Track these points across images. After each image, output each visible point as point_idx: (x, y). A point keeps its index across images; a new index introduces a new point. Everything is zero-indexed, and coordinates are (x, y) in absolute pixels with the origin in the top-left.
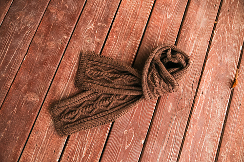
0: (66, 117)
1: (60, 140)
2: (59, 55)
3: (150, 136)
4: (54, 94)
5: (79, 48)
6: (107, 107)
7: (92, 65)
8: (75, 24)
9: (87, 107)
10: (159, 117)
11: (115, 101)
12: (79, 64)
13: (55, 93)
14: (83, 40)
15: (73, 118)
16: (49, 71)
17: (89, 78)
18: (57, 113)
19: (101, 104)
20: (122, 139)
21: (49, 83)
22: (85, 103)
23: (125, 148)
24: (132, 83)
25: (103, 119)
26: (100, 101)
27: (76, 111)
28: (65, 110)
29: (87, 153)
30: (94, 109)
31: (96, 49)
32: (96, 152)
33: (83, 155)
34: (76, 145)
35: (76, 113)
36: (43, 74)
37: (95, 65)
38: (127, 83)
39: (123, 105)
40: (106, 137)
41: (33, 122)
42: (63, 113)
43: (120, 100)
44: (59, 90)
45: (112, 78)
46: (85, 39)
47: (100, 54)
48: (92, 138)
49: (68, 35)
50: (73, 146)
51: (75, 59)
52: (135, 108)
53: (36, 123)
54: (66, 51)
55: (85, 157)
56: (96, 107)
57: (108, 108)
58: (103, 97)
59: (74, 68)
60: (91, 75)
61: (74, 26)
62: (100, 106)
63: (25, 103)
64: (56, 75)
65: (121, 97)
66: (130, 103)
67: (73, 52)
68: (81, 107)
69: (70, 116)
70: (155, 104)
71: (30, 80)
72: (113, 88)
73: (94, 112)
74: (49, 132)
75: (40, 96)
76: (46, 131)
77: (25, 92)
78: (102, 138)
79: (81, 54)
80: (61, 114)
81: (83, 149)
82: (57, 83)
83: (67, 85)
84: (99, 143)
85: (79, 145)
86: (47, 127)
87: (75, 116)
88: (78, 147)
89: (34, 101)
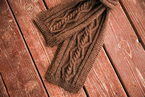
0: (67, 76)
1: (81, 95)
2: (19, 38)
3: (139, 32)
4: (44, 68)
5: (29, 19)
6: (89, 41)
7: (50, 22)
8: (8, 5)
9: (75, 54)
10: (132, 14)
11: (91, 31)
12: (40, 30)
13: (44, 67)
14: (25, 11)
15: (72, 72)
16: (24, 56)
17: (56, 33)
19: (83, 43)
20: (122, 53)
21: (33, 64)
22: (71, 53)
23: (130, 57)
24: (91, 8)
25: (94, 52)
26: (80, 42)
27: (69, 65)
28: (61, 72)
29: (108, 86)
30: (81, 51)
31: (41, 9)
32: (114, 79)
33: (107, 90)
34: (95, 88)
35: (71, 66)
36: (22, 62)
37: (52, 20)
38: (87, 11)
39: (99, 29)
40: (110, 62)
42: (62, 75)
43: (93, 27)
44: (44, 62)
45: (74, 18)
46: (26, 9)
47: (47, 8)
48: (101, 73)
49: (11, 18)
50: (93, 91)
51: (33, 30)
52: (109, 23)
54: (22, 30)
55: (109, 90)
56: (82, 49)
57: (91, 41)
58: (80, 37)
59: (40, 37)
60: (56, 29)
61: (9, 7)
62: (84, 45)
63: (31, 94)
64: (32, 54)
65: (92, 25)
66: (103, 23)
67: (27, 27)
68: (71, 59)
69: (69, 72)
70: (121, 7)
71: (17, 76)
72: (80, 24)
73: (83, 53)
75: (36, 79)
77: (23, 87)
78: (108, 66)
79: (34, 22)
80: (61, 77)
81: (102, 86)
82: (39, 59)
83: (47, 54)
84: (109, 71)
85: (97, 86)
86: (62, 95)
87: (72, 69)
88: (98, 88)
89: (35, 87)
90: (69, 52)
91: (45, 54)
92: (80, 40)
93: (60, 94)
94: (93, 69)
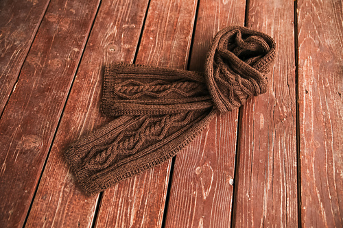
0: (92, 162)
1: (87, 203)
2: (69, 75)
3: (240, 170)
4: (67, 131)
5: (100, 60)
6: (159, 135)
7: (123, 79)
8: (88, 32)
9: (125, 140)
10: (248, 139)
11: (170, 123)
12: (103, 81)
13: (69, 129)
14: (104, 50)
15: (105, 162)
16: (56, 100)
17: (121, 98)
18: (76, 159)
19: (148, 132)
20: (195, 182)
21: (58, 117)
22: (121, 136)
23: (202, 196)
24: (192, 93)
25: (156, 156)
26: (145, 129)
27: (107, 149)
28: (89, 152)
29: (139, 217)
30: (138, 141)
31: (126, 58)
32: (154, 213)
33: (132, 222)
34: (116, 206)
35: (109, 152)
36: (46, 105)
37: (127, 79)
38: (183, 93)
39: (185, 128)
40: (167, 183)
41: (37, 182)
42: (86, 156)
43: (178, 121)
44: (75, 124)
45: (159, 91)
46: (107, 48)
47: (134, 62)
48: (143, 190)
49: (79, 47)
50: (110, 209)
51: (95, 77)
52: (205, 130)
53: (42, 182)
54: (80, 68)
55: (135, 224)
56: (140, 139)
57: (161, 137)
58: (150, 122)
59: (96, 89)
60: (124, 93)
61: (87, 34)
62: (147, 135)
63: (21, 153)
64: (68, 103)
65: (178, 117)
66: (197, 122)
67: (91, 68)
68: (115, 143)
69: (98, 159)
70: (237, 120)
71: (25, 118)
72: (163, 104)
73: (138, 147)
74: (67, 193)
75: (45, 138)
76: (60, 192)
77: (19, 136)
78: (160, 187)
79: (103, 69)
80: (82, 160)
81: (129, 211)
82: (71, 115)
83: (87, 116)
84: (156, 196)
85: (121, 206)
86: (62, 185)
87: (107, 158)
88: (120, 210)
89: (35, 147)
90: (120, 133)
91: (85, 115)
92: (147, 127)
93: (60, 181)
94: (134, 178)
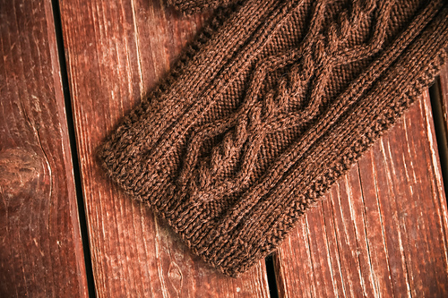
0: (206, 178)
1: (245, 295)
4: (103, 108)
9: (275, 86)
13: (105, 101)
15: (239, 167)
16: (21, 20)
19: (335, 42)
21: (56, 71)
22: (260, 75)
25: (378, 104)
26: (324, 31)
27: (233, 129)
28: (183, 152)
29: (394, 290)
30: (315, 78)
34: (324, 278)
35: (242, 134)
36: (4, 44)
40: (439, 177)
41: (83, 277)
42: (181, 165)
44: (114, 79)
48: (379, 215)
50: (311, 292)
53: (99, 276)
56: (320, 68)
57: (379, 44)
58: (329, 7)
64: (65, 17)
68: (251, 102)
69: (221, 165)
73: (320, 93)
74: (177, 283)
75: (49, 149)
76: (158, 285)
80: (174, 178)
81: (362, 282)
82: (90, 53)
83: (137, 41)
84: (421, 220)
85: (337, 276)
86: (154, 266)
87: (242, 153)
88: (339, 286)
89: (33, 183)
90: (253, 68)
91: (131, 40)
92: (326, 25)
93: (146, 259)
94: (343, 186)
